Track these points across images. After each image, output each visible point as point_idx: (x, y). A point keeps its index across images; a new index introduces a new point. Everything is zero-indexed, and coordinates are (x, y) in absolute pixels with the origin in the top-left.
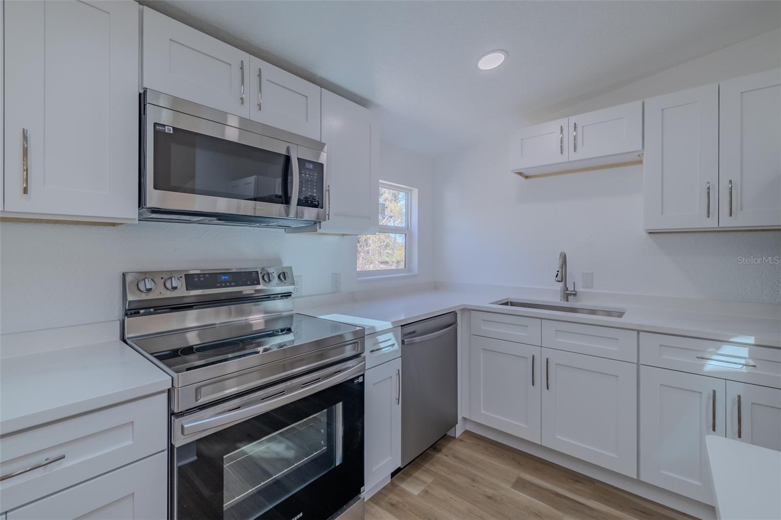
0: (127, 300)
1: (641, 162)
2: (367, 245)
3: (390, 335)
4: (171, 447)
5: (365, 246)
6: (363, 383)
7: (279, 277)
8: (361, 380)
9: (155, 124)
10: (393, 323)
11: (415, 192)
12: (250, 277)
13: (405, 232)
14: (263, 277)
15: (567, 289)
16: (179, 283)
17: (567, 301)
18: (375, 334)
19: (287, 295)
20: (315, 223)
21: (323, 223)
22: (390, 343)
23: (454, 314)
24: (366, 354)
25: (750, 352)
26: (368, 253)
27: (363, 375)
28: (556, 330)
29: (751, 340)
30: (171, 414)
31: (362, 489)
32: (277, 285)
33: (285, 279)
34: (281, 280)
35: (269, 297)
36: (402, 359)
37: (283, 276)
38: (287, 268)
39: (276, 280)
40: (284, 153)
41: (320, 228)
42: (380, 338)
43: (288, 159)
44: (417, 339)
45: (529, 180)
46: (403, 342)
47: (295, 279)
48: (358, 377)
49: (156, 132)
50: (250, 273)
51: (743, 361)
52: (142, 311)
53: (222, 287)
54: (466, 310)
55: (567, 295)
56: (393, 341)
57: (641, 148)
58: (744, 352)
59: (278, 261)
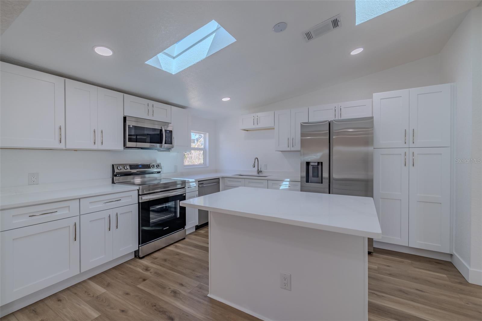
0: (115, 172)
1: (274, 129)
2: (190, 153)
3: (194, 183)
4: (139, 203)
5: (189, 154)
6: (185, 196)
7: (157, 166)
8: (185, 195)
9: (128, 125)
10: (195, 180)
11: (207, 134)
12: (148, 166)
13: (204, 150)
14: (152, 166)
15: (259, 170)
16: (128, 167)
17: (259, 174)
18: (189, 182)
19: (159, 172)
20: (169, 149)
21: (172, 149)
22: (194, 186)
23: (219, 179)
24: (186, 187)
25: (289, 183)
26: (192, 158)
27: (185, 194)
28: (249, 182)
29: (289, 180)
30: (139, 195)
31: (185, 226)
32: (156, 169)
33: (159, 167)
34: (157, 167)
35: (152, 173)
36: (199, 192)
37: (158, 166)
38: (159, 163)
39: (156, 167)
40: (160, 128)
41: (171, 150)
42: (191, 184)
43: (161, 130)
44: (205, 185)
45: (248, 131)
46: (199, 186)
47: (162, 167)
48: (184, 194)
49: (129, 127)
50: (148, 165)
51: (288, 186)
52: (118, 175)
53: (139, 169)
54: (223, 178)
55: (259, 172)
56: (195, 185)
57: (274, 125)
58: (288, 183)
59: (156, 161)
